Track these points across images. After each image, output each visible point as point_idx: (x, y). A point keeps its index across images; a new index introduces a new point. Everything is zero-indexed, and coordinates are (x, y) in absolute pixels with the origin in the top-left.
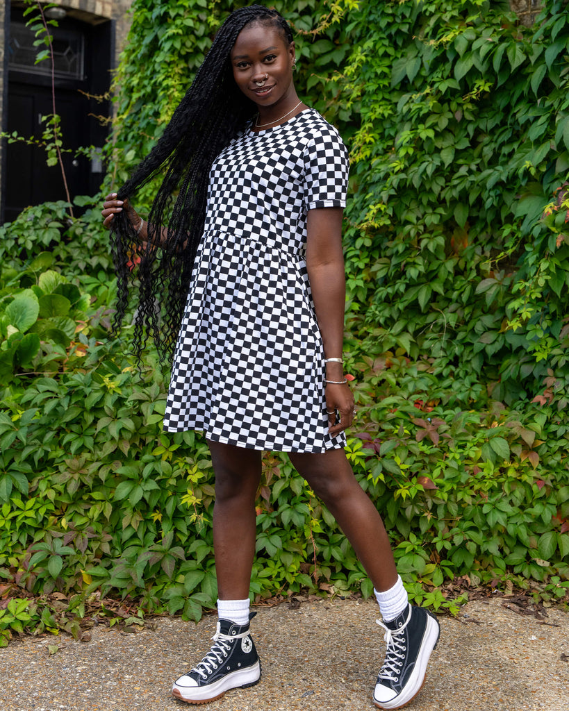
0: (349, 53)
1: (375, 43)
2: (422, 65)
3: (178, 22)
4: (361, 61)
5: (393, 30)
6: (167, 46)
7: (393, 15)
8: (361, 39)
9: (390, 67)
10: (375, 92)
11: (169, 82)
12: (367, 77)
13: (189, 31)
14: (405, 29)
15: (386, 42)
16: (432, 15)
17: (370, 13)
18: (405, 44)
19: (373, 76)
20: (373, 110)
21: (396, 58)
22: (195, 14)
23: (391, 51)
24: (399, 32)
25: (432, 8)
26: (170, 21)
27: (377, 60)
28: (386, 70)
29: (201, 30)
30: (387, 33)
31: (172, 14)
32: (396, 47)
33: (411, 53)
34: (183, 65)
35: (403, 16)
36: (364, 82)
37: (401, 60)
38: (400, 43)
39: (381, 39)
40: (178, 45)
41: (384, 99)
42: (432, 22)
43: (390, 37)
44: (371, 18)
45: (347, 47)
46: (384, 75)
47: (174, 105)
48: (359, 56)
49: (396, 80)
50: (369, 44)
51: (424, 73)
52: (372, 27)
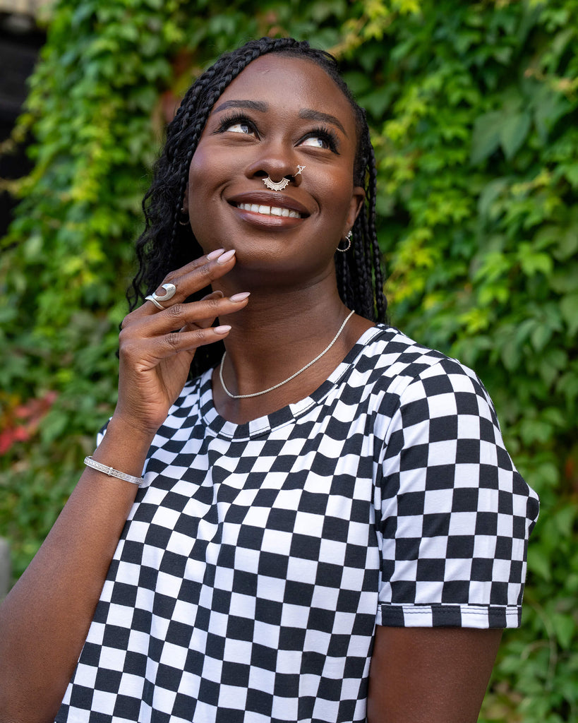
0: (396, 97)
1: (446, 80)
2: (533, 129)
3: (111, 30)
4: (417, 114)
5: (481, 57)
6: (91, 70)
7: (482, 30)
8: (419, 73)
9: (470, 127)
10: (440, 173)
11: (92, 131)
12: (426, 142)
13: (130, 47)
14: (503, 55)
15: (466, 80)
16: (559, 29)
17: (439, 25)
18: (502, 85)
19: (436, 141)
20: (434, 207)
21: (482, 111)
22: (141, 19)
23: (473, 97)
24: (491, 62)
25: (561, 17)
26: (98, 27)
27: (446, 112)
28: (462, 133)
29: (150, 45)
30: (469, 62)
31: (104, 15)
32: (483, 88)
33: (512, 103)
34: (116, 102)
35: (501, 32)
36: (421, 152)
37: (493, 116)
38: (491, 81)
39: (456, 73)
40: (109, 69)
41: (454, 186)
42: (559, 43)
43: (473, 70)
44: (441, 33)
45: (393, 87)
46: (457, 143)
47: (94, 171)
48: (414, 103)
49: (481, 151)
50: (433, 82)
51: (536, 143)
52: (440, 51)
